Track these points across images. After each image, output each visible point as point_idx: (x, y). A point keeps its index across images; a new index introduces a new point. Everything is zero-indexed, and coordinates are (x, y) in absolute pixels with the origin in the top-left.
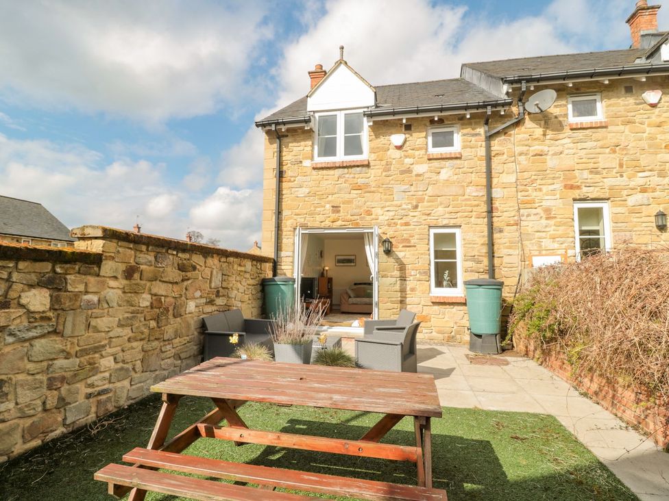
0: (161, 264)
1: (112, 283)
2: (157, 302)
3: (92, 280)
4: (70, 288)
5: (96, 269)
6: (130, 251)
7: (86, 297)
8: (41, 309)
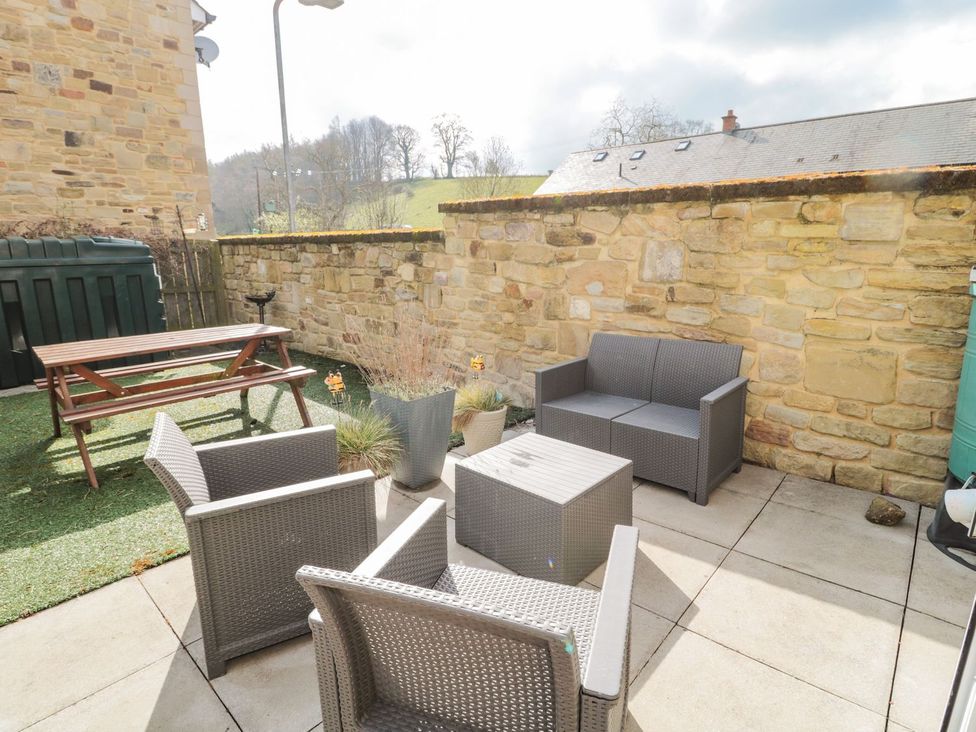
0: (513, 235)
1: (458, 261)
2: (512, 289)
3: (440, 256)
4: (424, 264)
5: (442, 247)
6: (471, 223)
7: (437, 273)
8: (409, 279)
